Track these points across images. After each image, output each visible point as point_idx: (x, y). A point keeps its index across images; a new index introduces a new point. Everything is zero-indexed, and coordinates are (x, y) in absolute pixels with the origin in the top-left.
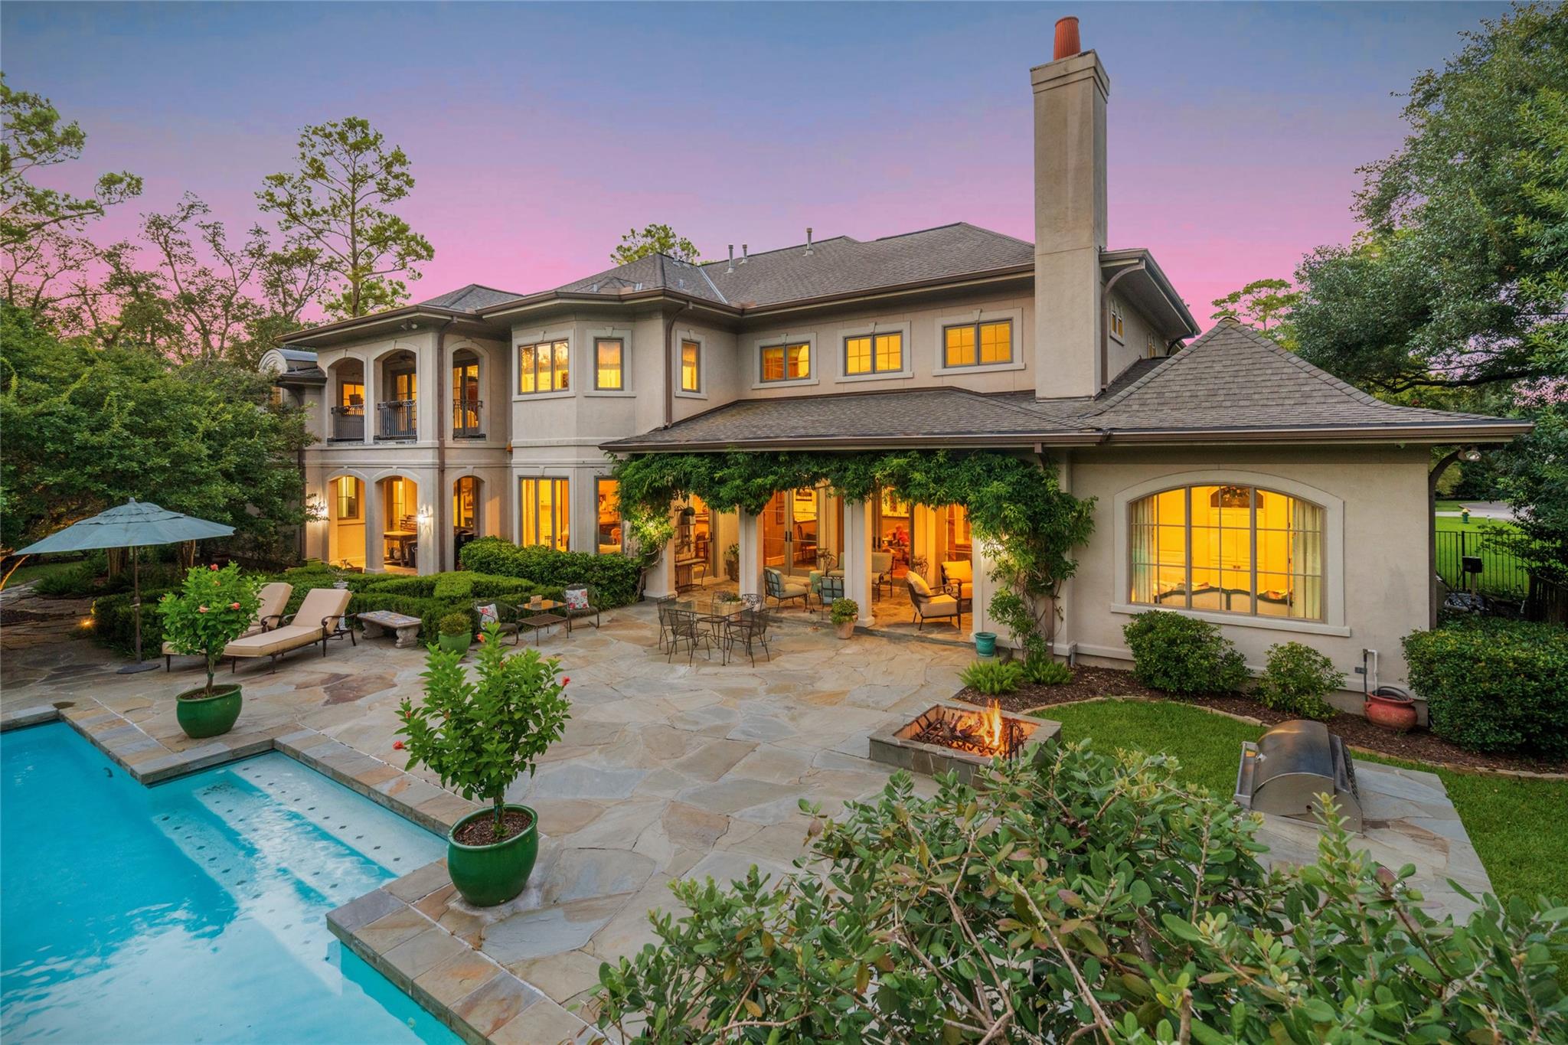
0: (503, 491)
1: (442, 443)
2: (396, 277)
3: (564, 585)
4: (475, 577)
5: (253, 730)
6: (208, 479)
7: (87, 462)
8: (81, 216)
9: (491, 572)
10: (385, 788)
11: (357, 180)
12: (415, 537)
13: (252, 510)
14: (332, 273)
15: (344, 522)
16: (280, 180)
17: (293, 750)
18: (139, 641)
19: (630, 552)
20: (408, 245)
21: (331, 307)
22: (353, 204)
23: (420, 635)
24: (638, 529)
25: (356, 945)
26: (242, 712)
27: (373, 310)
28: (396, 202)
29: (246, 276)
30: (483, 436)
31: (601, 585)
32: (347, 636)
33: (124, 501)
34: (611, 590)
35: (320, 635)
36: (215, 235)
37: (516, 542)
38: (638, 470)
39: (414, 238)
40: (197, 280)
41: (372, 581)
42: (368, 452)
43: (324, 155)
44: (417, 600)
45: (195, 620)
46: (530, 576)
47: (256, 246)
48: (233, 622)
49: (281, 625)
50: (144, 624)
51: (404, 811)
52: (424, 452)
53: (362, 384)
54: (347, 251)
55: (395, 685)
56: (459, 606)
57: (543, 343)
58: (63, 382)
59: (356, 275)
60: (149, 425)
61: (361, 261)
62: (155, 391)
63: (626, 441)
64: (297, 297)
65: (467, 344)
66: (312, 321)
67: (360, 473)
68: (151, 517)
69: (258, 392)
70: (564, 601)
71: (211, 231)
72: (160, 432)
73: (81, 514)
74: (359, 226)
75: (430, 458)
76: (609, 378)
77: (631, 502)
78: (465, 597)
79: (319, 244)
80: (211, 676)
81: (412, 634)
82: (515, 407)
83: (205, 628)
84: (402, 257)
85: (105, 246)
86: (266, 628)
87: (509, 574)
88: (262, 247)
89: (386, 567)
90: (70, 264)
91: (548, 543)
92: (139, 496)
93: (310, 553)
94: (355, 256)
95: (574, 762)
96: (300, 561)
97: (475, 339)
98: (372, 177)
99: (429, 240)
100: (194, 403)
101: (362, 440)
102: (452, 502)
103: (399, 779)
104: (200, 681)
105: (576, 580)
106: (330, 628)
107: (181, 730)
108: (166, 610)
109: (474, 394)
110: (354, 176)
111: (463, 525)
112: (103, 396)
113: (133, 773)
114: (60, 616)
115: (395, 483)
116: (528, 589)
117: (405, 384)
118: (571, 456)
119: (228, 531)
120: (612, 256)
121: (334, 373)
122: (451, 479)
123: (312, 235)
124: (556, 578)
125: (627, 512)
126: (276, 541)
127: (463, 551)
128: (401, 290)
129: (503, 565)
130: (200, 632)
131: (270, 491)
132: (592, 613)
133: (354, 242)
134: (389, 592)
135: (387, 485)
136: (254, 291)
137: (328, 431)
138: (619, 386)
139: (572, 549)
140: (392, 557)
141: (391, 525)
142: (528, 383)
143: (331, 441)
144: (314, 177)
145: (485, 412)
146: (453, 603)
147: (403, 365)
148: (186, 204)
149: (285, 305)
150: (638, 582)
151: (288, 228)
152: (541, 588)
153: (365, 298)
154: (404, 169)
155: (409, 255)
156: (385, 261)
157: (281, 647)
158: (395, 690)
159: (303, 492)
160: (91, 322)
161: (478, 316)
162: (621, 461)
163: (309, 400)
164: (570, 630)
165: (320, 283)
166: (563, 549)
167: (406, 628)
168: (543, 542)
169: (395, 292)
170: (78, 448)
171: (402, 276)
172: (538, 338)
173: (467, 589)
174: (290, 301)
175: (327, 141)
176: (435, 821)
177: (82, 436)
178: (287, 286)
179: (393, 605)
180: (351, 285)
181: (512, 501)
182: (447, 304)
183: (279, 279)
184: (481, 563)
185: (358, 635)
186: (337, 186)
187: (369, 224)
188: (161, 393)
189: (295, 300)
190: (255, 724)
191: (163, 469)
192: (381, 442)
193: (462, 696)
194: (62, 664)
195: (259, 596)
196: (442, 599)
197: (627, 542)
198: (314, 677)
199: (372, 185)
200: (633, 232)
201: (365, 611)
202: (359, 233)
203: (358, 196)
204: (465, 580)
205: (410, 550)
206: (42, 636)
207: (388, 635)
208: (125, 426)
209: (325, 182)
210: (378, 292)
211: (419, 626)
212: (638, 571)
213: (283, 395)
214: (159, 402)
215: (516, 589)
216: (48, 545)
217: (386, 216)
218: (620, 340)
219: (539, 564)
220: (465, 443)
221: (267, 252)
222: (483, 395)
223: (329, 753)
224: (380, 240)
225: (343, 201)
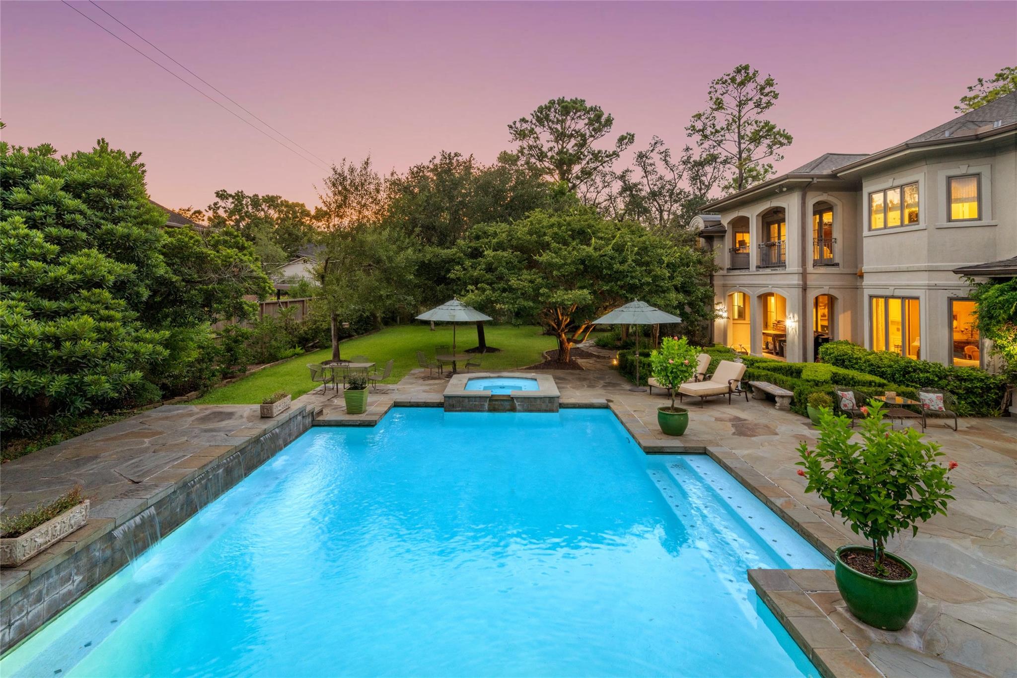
0: (855, 307)
1: (805, 269)
2: (766, 161)
3: (916, 388)
4: (834, 369)
5: (695, 438)
6: (667, 291)
7: (618, 279)
8: (611, 160)
9: (846, 367)
10: (779, 502)
11: (741, 104)
12: (784, 336)
13: (688, 309)
14: (728, 166)
15: (736, 322)
16: (698, 116)
17: (717, 457)
18: (638, 375)
19: (991, 369)
20: (775, 138)
21: (726, 187)
22: (739, 120)
23: (792, 403)
24: (1002, 347)
25: (768, 600)
26: (688, 426)
27: (750, 185)
28: (766, 111)
29: (680, 177)
30: (837, 265)
31: (957, 394)
32: (743, 394)
33: (632, 300)
34: (969, 400)
35: (727, 390)
36: (666, 155)
37: (867, 346)
38: (1002, 292)
39: (779, 133)
40: (658, 183)
41: (757, 362)
42: (752, 277)
43: (722, 95)
44: (789, 378)
45: (667, 367)
46: (882, 375)
47: (686, 158)
48: (685, 372)
49: (705, 379)
50: (640, 367)
51: (793, 524)
52: (790, 276)
53: (749, 232)
54: (735, 150)
55: (776, 434)
56: (821, 388)
57: (893, 188)
58: (609, 240)
59: (741, 164)
60: (643, 260)
61: (744, 155)
62: (644, 242)
63: (987, 266)
64: (707, 183)
65: (823, 197)
66: (715, 197)
67: (746, 290)
68: (644, 309)
69: (689, 240)
70: (918, 400)
71: (663, 155)
72: (647, 264)
73: (614, 306)
74: (742, 133)
75: (796, 280)
76: (964, 210)
77: (994, 322)
78: (826, 382)
79: (720, 150)
80: (673, 401)
81: (786, 402)
82: (865, 241)
83: (672, 372)
84: (770, 147)
85: (619, 173)
86: (697, 380)
87: (862, 370)
88: (689, 158)
89: (764, 354)
90: (607, 185)
91: (898, 351)
92: (639, 298)
93: (717, 339)
94: (740, 153)
95: (942, 541)
96: (711, 343)
97: (830, 193)
98: (751, 99)
99: (789, 132)
100: (661, 248)
101: (749, 268)
102: (812, 312)
103: (787, 499)
104: (668, 403)
105: (927, 384)
106: (733, 387)
107: (659, 428)
108: (654, 359)
109: (829, 234)
110: (740, 102)
111: (820, 330)
112: (624, 246)
113: (639, 444)
114: (604, 358)
115: (769, 298)
116: (882, 385)
117: (776, 231)
118: (923, 280)
119: (678, 320)
120: (956, 108)
121: (731, 227)
122: (811, 296)
123: (715, 144)
124: (908, 380)
125: (988, 330)
126: (698, 330)
127: (821, 349)
128: (770, 169)
129: (857, 363)
130: (669, 375)
131: (697, 297)
132: (948, 417)
133: (740, 143)
134: (768, 370)
135: (764, 298)
136: (685, 185)
137: (727, 264)
138: (976, 216)
139: (923, 358)
140: (767, 348)
141: (766, 326)
142: (878, 221)
143: (729, 269)
144: (716, 110)
145: (838, 247)
146: (817, 385)
147: (776, 217)
148: (653, 142)
149: (700, 190)
150: (1002, 397)
151: (701, 144)
152: (894, 386)
153: (746, 178)
154: (772, 89)
155: (774, 145)
156: (759, 153)
157: (706, 393)
158: (777, 437)
159: (713, 301)
160: (613, 212)
161: (834, 176)
162: (979, 284)
163: (717, 244)
164: (925, 426)
165: (720, 173)
166: (914, 358)
167: (782, 397)
168: (892, 349)
169: (766, 171)
170: (615, 272)
171: (770, 160)
172: (889, 184)
173: (828, 376)
174: (703, 187)
175: (724, 85)
176: (817, 540)
177: (616, 266)
178: (702, 178)
179: (772, 379)
180: (737, 171)
181: (863, 315)
182: (808, 171)
183: (697, 175)
184: (837, 360)
185: (750, 396)
186: (729, 111)
187: (749, 130)
188: (647, 243)
189: (706, 186)
190: (695, 435)
191: (648, 284)
192: (761, 270)
193: (850, 451)
194: (607, 381)
195: (698, 359)
196: (808, 381)
197: (987, 358)
198: (725, 416)
199: (751, 104)
200: (980, 80)
201: (753, 380)
202: (743, 138)
203: (742, 114)
204: (824, 370)
205: (780, 345)
206: (598, 366)
207: (770, 399)
208: (633, 261)
209: (723, 111)
210: (754, 173)
211: (792, 398)
212: (1002, 387)
213: (702, 241)
214: (646, 248)
215: (870, 383)
216: (605, 320)
217: (760, 122)
218: (978, 175)
219: (890, 366)
220: (823, 270)
221: (691, 160)
222: (837, 234)
223: (738, 466)
224: (756, 139)
225: (733, 119)
